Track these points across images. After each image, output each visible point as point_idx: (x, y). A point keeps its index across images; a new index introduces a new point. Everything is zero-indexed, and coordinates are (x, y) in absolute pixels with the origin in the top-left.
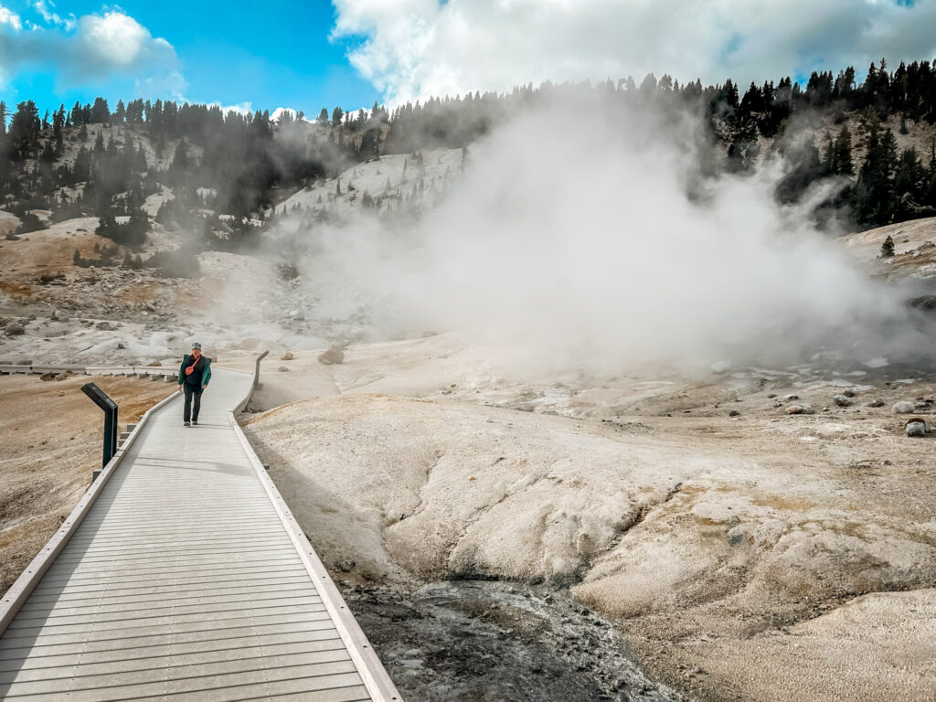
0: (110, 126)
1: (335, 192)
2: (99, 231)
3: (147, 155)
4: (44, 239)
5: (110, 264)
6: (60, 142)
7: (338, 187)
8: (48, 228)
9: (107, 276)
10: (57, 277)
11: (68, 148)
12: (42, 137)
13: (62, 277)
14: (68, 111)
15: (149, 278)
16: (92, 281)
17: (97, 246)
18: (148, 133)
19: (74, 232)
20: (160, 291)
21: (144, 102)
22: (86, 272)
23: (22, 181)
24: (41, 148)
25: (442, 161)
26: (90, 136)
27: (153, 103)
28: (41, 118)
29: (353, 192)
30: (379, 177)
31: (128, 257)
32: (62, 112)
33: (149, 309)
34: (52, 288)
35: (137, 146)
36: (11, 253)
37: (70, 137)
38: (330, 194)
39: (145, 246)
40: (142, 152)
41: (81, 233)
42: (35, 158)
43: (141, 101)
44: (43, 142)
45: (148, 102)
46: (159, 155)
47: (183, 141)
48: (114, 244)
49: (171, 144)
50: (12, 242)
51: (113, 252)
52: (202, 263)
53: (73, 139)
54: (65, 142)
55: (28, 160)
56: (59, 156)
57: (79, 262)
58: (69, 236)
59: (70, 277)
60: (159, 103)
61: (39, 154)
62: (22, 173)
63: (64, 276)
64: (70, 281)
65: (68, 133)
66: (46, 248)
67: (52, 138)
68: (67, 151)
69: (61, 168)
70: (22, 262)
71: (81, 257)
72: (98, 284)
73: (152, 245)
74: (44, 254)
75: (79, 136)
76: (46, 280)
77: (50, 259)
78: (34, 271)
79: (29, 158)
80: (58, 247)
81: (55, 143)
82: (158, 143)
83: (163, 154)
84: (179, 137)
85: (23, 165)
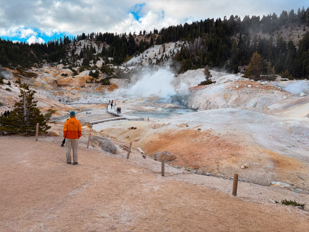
0: (87, 41)
1: (142, 57)
2: (90, 75)
3: (96, 48)
4: (79, 77)
5: (93, 82)
6: (75, 46)
7: (143, 56)
8: (79, 74)
9: (93, 85)
13: (84, 86)
14: (76, 37)
15: (100, 85)
16: (90, 87)
17: (90, 78)
18: (95, 42)
19: (85, 75)
20: (103, 88)
21: (94, 33)
22: (89, 85)
23: (68, 58)
24: (71, 49)
25: (170, 47)
26: (82, 44)
27: (96, 33)
29: (146, 57)
30: (153, 52)
31: (96, 81)
33: (101, 92)
34: (84, 88)
35: (93, 46)
36: (74, 81)
38: (141, 58)
39: (99, 77)
41: (86, 75)
42: (70, 52)
43: (93, 33)
44: (71, 47)
45: (95, 33)
46: (99, 48)
48: (93, 78)
49: (101, 44)
50: (74, 78)
51: (93, 79)
52: (110, 81)
53: (78, 46)
54: (76, 46)
56: (75, 51)
57: (87, 82)
58: (84, 76)
59: (86, 86)
60: (98, 33)
62: (68, 56)
65: (77, 44)
66: (80, 79)
68: (77, 49)
69: (76, 54)
70: (77, 83)
72: (91, 87)
73: (100, 77)
74: (80, 81)
75: (79, 44)
76: (82, 87)
77: (81, 82)
78: (79, 85)
79: (69, 52)
80: (82, 79)
81: (74, 47)
82: (98, 45)
83: (100, 48)
84: (103, 42)
85: (68, 54)
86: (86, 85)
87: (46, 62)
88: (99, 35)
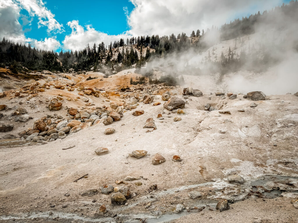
1: (208, 56)
5: (145, 83)
6: (112, 53)
7: (209, 54)
9: (146, 87)
10: (127, 89)
11: (114, 54)
12: (106, 52)
14: (113, 43)
15: (163, 87)
16: (141, 89)
17: (137, 77)
18: (136, 47)
19: (127, 73)
21: (134, 38)
22: (137, 86)
24: (106, 55)
26: (120, 50)
28: (105, 47)
32: (111, 44)
34: (127, 93)
35: (134, 51)
36: (107, 82)
37: (114, 51)
38: (206, 57)
40: (136, 52)
41: (129, 73)
42: (105, 58)
44: (107, 54)
45: (136, 38)
47: (148, 48)
49: (144, 49)
50: (106, 78)
51: (143, 79)
54: (113, 53)
55: (103, 60)
56: (112, 57)
57: (133, 83)
58: (125, 75)
60: (139, 37)
61: (106, 57)
62: (102, 63)
63: (129, 88)
64: (132, 90)
65: (113, 50)
66: (119, 79)
67: (109, 52)
68: (113, 55)
69: (113, 60)
70: (111, 85)
71: (133, 81)
72: (144, 90)
74: (119, 81)
75: (117, 50)
76: (123, 90)
77: (121, 83)
78: (116, 88)
79: (103, 59)
80: (123, 79)
81: (110, 54)
82: (140, 50)
83: (142, 53)
84: (146, 47)
85: (102, 61)
86: (132, 88)
87: (73, 71)
88: (140, 39)
